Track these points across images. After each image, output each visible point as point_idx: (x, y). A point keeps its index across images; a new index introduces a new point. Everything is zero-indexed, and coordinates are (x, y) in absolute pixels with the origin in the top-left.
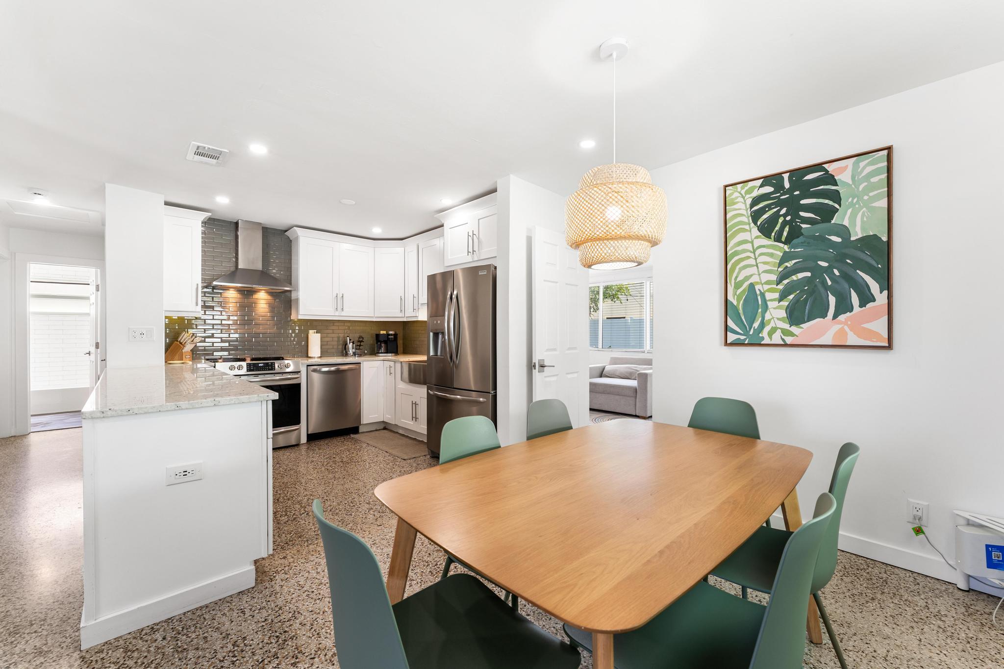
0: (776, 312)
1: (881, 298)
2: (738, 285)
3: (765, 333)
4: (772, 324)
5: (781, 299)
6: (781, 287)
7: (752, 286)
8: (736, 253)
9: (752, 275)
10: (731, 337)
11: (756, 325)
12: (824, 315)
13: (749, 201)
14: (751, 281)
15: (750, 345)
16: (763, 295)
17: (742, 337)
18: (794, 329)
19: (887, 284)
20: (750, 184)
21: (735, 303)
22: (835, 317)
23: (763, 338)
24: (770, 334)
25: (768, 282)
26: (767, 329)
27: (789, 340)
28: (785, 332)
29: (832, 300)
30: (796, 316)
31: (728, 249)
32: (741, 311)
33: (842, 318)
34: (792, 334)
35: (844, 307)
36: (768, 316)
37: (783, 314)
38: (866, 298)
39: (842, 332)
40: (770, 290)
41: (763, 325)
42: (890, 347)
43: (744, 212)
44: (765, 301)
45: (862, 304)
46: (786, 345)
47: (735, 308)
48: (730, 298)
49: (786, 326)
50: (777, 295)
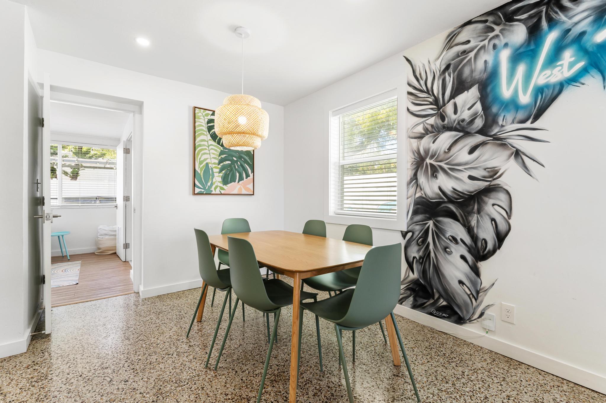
0: (218, 178)
1: (251, 175)
2: (201, 163)
3: (213, 189)
4: (216, 184)
5: (220, 172)
6: (220, 166)
7: (207, 164)
8: (200, 145)
9: (207, 159)
10: (197, 190)
11: (209, 184)
12: (235, 182)
13: (206, 120)
14: (208, 161)
15: (206, 194)
16: (212, 169)
17: (203, 190)
18: (224, 187)
19: (253, 172)
20: (207, 112)
21: (199, 172)
22: (238, 182)
23: (212, 191)
24: (215, 189)
25: (214, 163)
26: (214, 186)
27: (223, 192)
28: (222, 188)
29: (238, 175)
30: (226, 181)
31: (196, 142)
32: (202, 177)
33: (241, 182)
34: (224, 189)
35: (241, 179)
36: (214, 180)
37: (220, 179)
38: (248, 176)
39: (240, 189)
40: (215, 167)
41: (212, 184)
42: (253, 194)
43: (204, 125)
44: (213, 172)
45: (246, 178)
46: (221, 194)
47: (200, 175)
48: (197, 169)
49: (222, 185)
50: (218, 170)
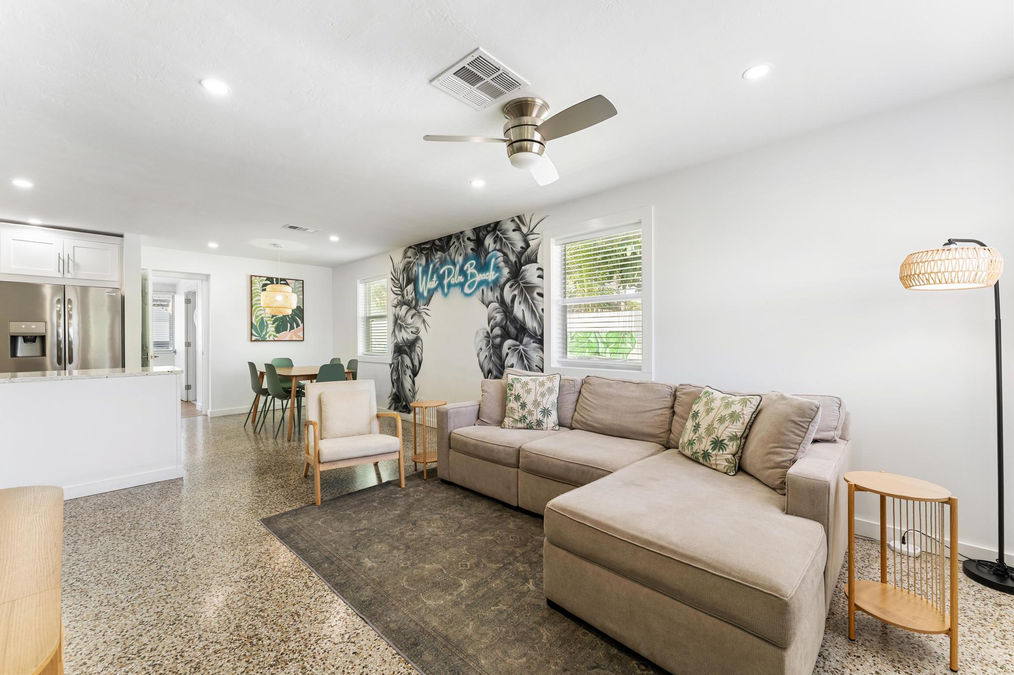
0: (271, 329)
1: (301, 325)
2: (257, 317)
3: (267, 337)
4: (270, 333)
5: (273, 323)
6: (273, 319)
7: (262, 318)
8: (256, 304)
9: (262, 314)
10: (254, 338)
11: (264, 333)
12: (287, 331)
13: (261, 285)
14: (262, 316)
15: (261, 341)
16: (266, 322)
17: (258, 338)
18: (277, 335)
19: (303, 322)
20: (262, 278)
21: (256, 324)
22: (290, 331)
23: (266, 338)
24: (269, 337)
25: (269, 317)
26: (268, 335)
27: (276, 339)
28: (275, 336)
29: (289, 325)
30: (278, 330)
31: (253, 302)
32: (258, 328)
33: (291, 331)
34: (277, 337)
35: (292, 328)
36: (268, 330)
37: (274, 329)
38: (298, 326)
39: (291, 336)
40: (269, 320)
41: (266, 333)
42: (303, 340)
43: (259, 288)
44: (267, 324)
45: (297, 327)
46: (275, 341)
47: (256, 326)
48: (253, 322)
49: (275, 334)
50: (272, 322)
